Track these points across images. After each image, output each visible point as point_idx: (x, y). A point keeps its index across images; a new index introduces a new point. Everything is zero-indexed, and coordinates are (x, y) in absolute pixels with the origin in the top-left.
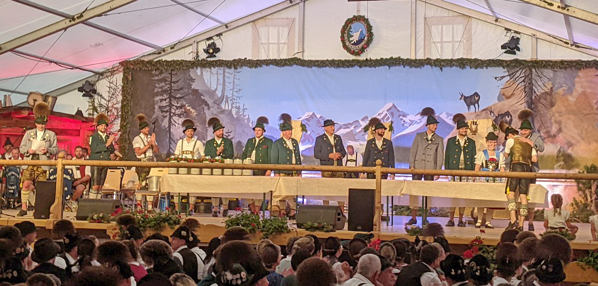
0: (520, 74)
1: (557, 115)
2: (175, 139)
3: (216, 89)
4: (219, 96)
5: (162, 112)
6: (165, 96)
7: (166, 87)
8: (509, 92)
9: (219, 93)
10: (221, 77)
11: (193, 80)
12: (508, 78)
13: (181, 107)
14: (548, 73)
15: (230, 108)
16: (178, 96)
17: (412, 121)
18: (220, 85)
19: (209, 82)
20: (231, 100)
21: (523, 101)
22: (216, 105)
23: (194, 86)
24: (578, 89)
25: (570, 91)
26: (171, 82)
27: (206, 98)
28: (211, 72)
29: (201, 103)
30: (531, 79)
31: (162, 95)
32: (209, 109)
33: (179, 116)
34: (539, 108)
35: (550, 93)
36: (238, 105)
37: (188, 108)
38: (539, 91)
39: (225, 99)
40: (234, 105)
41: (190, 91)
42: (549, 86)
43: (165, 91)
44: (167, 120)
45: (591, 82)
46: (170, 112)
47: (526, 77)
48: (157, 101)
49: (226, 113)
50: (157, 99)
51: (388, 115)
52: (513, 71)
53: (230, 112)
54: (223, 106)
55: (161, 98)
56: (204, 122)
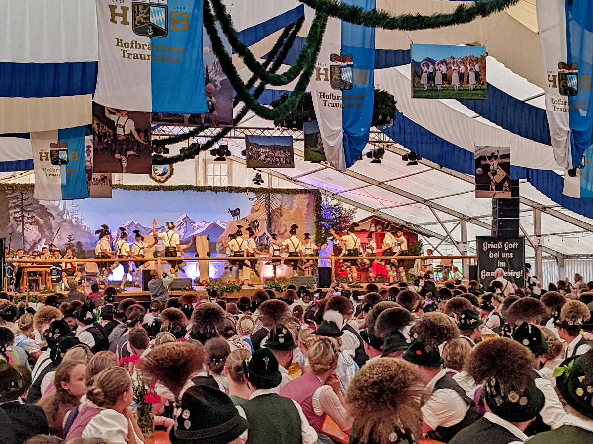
0: (263, 196)
1: (284, 221)
2: (28, 241)
3: (59, 204)
4: (62, 209)
5: (16, 221)
6: (18, 210)
7: (19, 203)
8: (257, 208)
12: (256, 199)
13: (32, 217)
14: (279, 196)
15: (70, 218)
16: (29, 209)
17: (199, 226)
20: (71, 213)
21: (265, 213)
22: (59, 216)
23: (41, 202)
24: (295, 206)
25: (291, 207)
26: (22, 199)
27: (51, 211)
29: (47, 215)
30: (269, 200)
31: (15, 208)
32: (54, 219)
33: (30, 224)
34: (274, 217)
35: (280, 209)
36: (76, 216)
37: (37, 218)
38: (274, 207)
39: (66, 212)
40: (74, 216)
41: (38, 206)
42: (280, 204)
43: (18, 206)
44: (20, 227)
45: (302, 202)
46: (23, 221)
47: (266, 198)
48: (12, 214)
49: (68, 222)
50: (11, 211)
52: (259, 195)
53: (71, 221)
54: (65, 217)
55: (15, 210)
56: (51, 228)
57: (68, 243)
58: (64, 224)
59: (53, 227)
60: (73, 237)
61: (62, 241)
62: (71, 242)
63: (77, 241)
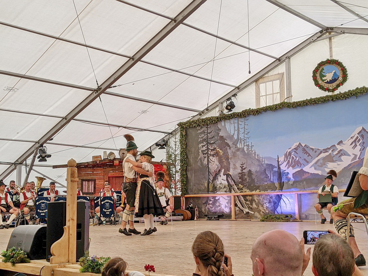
2: (211, 172)
3: (234, 134)
5: (204, 154)
6: (205, 143)
7: (205, 137)
9: (236, 137)
10: (236, 125)
11: (220, 130)
13: (215, 149)
15: (243, 146)
16: (212, 142)
18: (236, 131)
19: (229, 130)
20: (243, 141)
22: (234, 145)
23: (221, 134)
26: (208, 133)
27: (228, 141)
28: (230, 122)
29: (225, 145)
32: (230, 149)
33: (213, 155)
36: (247, 143)
37: (218, 150)
39: (239, 140)
40: (245, 144)
41: (219, 138)
43: (204, 140)
44: (206, 159)
46: (208, 154)
48: (201, 147)
49: (241, 150)
50: (200, 145)
51: (359, 138)
53: (243, 149)
54: (239, 146)
55: (202, 144)
56: (227, 159)
57: (241, 172)
58: (238, 153)
59: (230, 157)
60: (245, 166)
61: (236, 170)
62: (244, 171)
63: (248, 170)
